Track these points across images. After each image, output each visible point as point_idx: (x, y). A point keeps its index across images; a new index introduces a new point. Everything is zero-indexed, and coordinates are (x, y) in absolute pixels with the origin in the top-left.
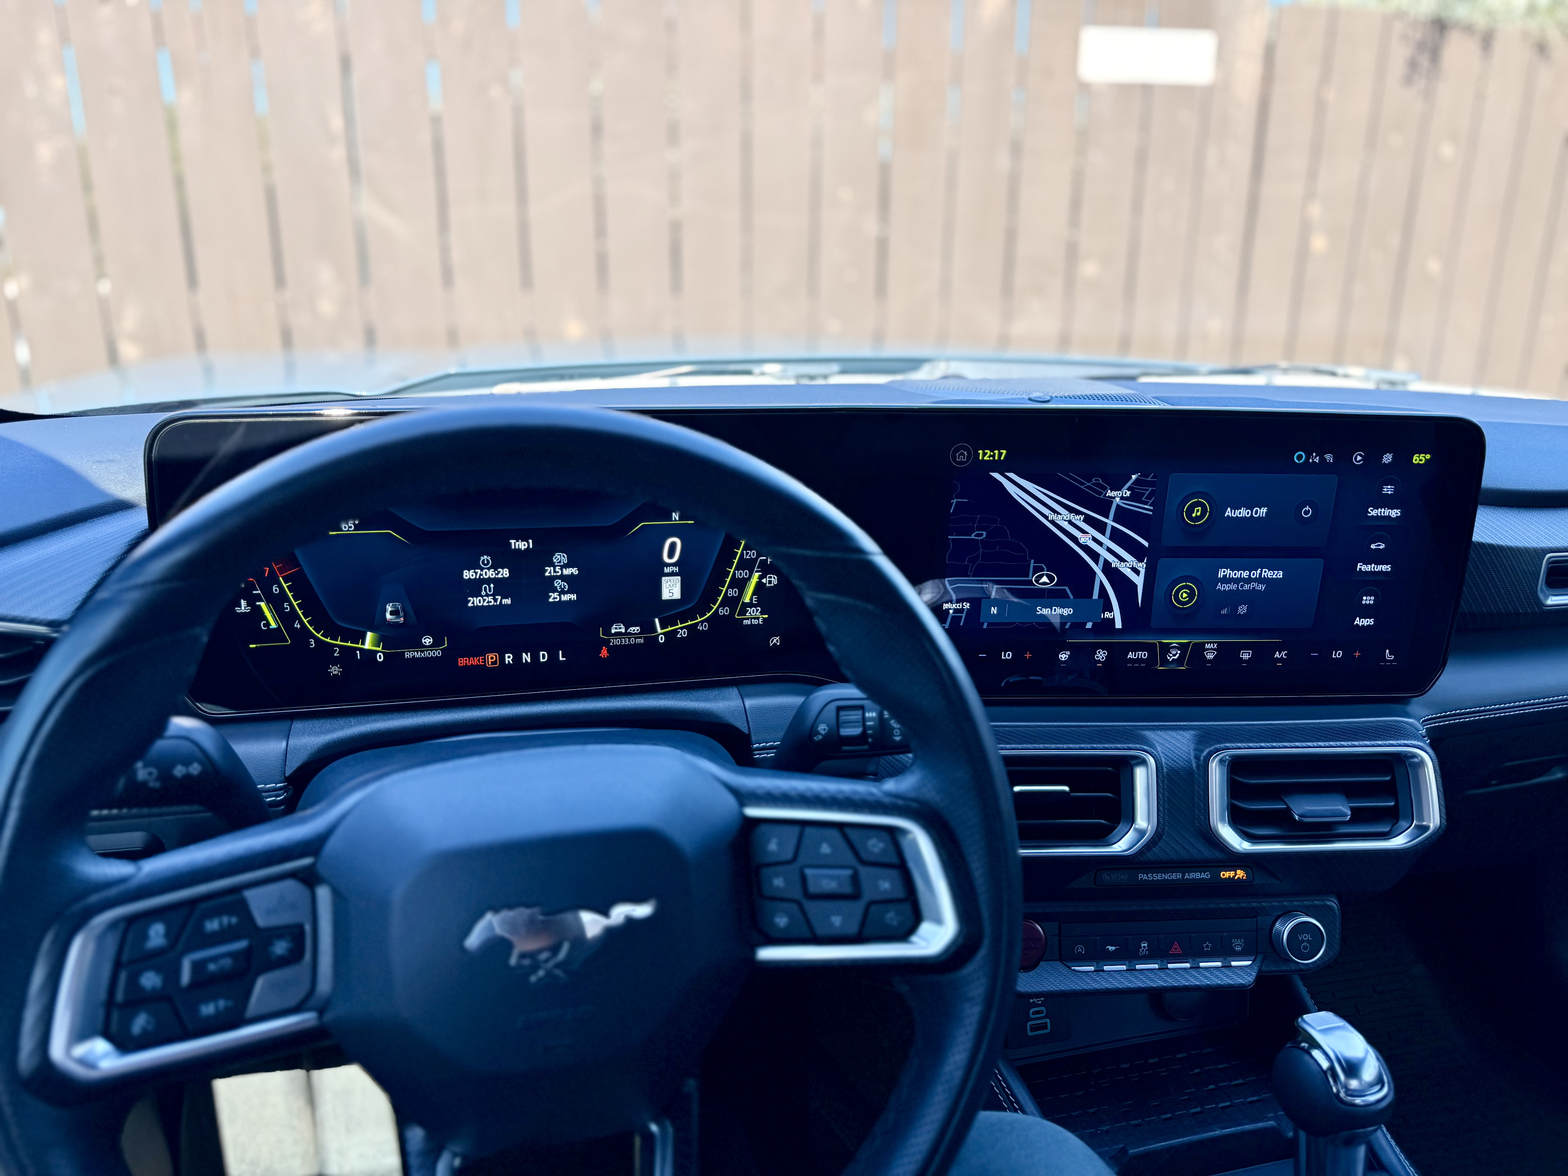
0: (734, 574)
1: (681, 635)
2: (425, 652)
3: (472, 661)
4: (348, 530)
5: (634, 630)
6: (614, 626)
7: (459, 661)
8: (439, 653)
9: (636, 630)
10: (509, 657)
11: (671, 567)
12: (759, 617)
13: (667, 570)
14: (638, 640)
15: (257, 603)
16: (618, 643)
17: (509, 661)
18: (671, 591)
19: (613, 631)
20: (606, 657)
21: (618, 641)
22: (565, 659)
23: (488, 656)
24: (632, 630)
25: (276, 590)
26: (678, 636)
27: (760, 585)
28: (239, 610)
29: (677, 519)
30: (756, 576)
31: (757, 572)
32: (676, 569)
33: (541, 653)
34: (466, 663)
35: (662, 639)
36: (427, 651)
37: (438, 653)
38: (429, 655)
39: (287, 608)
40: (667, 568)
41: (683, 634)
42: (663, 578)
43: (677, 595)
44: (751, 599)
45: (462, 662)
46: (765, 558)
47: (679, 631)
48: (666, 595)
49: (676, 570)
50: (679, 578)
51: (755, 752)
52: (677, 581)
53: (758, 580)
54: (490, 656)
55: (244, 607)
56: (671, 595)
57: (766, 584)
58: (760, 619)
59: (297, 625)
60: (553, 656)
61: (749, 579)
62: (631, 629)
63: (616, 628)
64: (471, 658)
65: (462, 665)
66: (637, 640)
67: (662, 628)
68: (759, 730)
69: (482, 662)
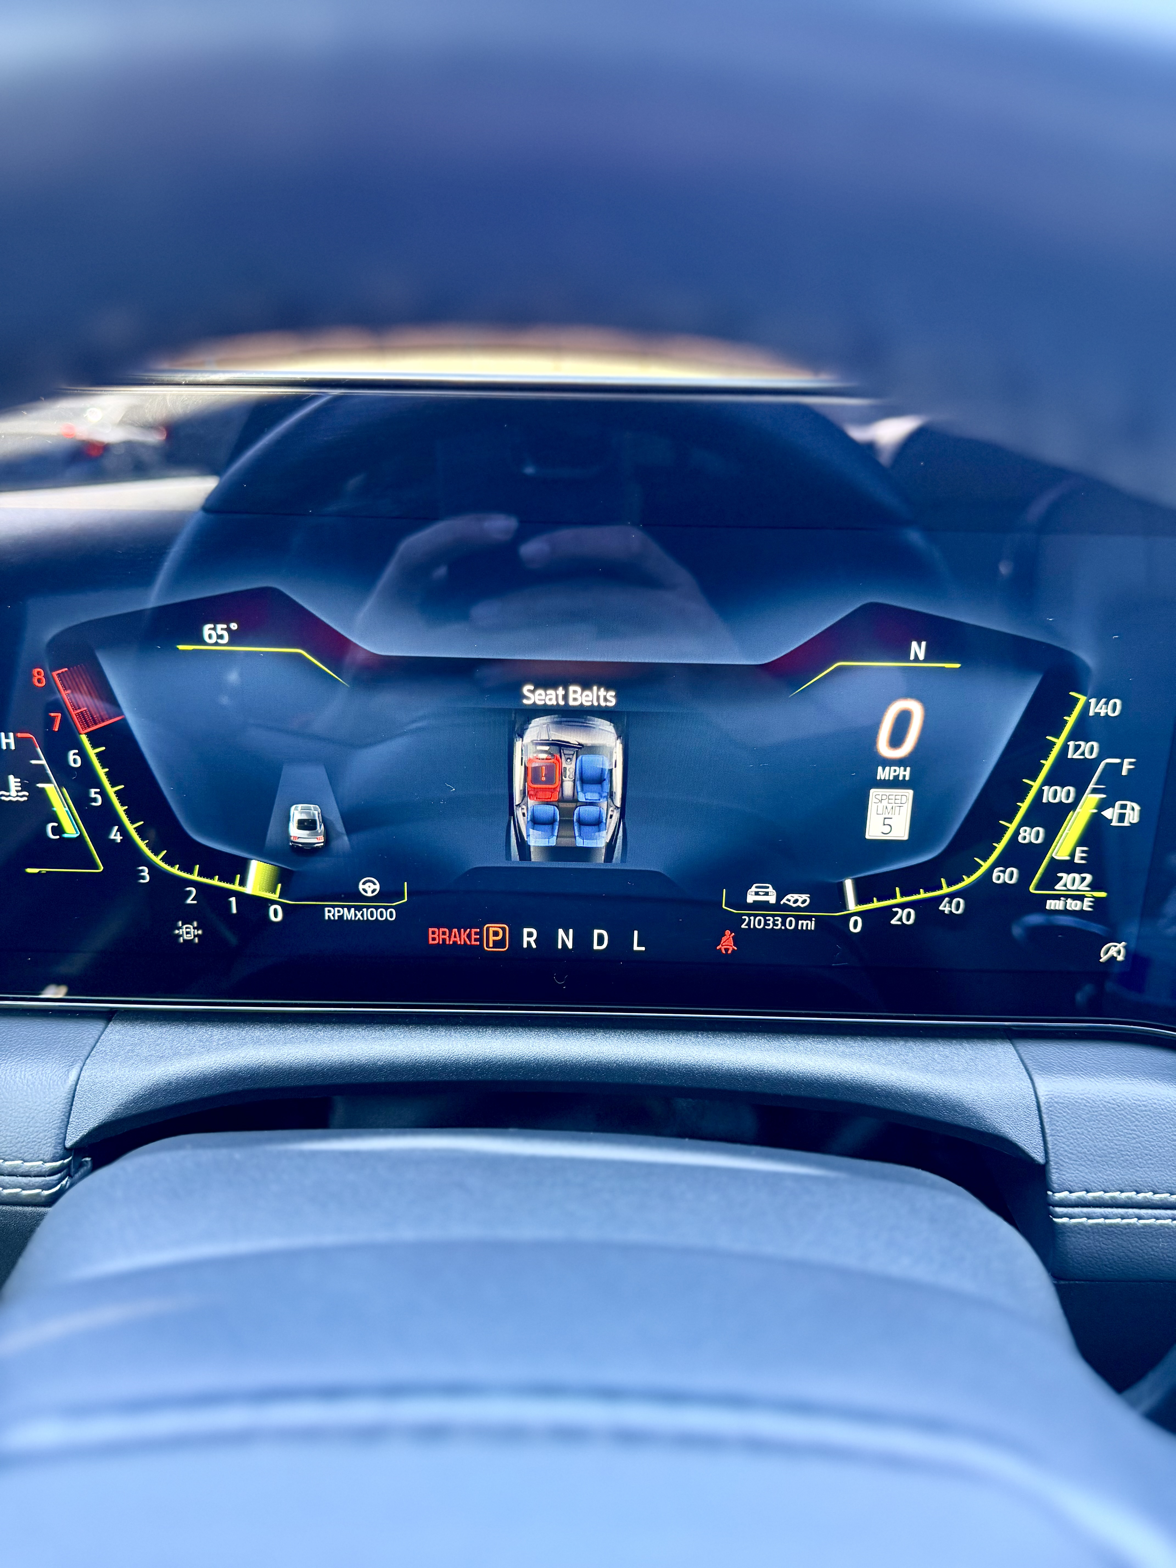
0: (1040, 793)
1: (900, 919)
2: (365, 910)
3: (455, 937)
4: (216, 644)
5: (796, 901)
6: (753, 889)
7: (430, 933)
8: (391, 915)
9: (800, 900)
10: (530, 935)
11: (893, 768)
12: (1084, 896)
13: (883, 774)
14: (804, 924)
15: (40, 785)
16: (759, 925)
17: (529, 943)
18: (887, 821)
19: (751, 898)
20: (729, 952)
21: (760, 921)
22: (643, 949)
23: (488, 929)
24: (792, 900)
25: (75, 761)
26: (893, 922)
27: (1097, 823)
28: (7, 796)
29: (921, 657)
30: (1090, 802)
31: (1095, 791)
32: (905, 773)
33: (596, 932)
34: (444, 940)
35: (856, 926)
36: (368, 907)
37: (388, 914)
38: (372, 916)
39: (95, 800)
40: (884, 770)
41: (905, 917)
42: (873, 792)
43: (900, 831)
44: (1073, 855)
45: (436, 936)
46: (1118, 761)
47: (897, 912)
48: (874, 830)
49: (904, 776)
50: (910, 793)
51: (1058, 1210)
52: (904, 799)
53: (1096, 811)
54: (491, 930)
55: (14, 791)
56: (887, 829)
57: (1111, 821)
58: (1086, 899)
59: (115, 836)
60: (620, 940)
61: (1073, 806)
62: (789, 897)
63: (757, 894)
64: (455, 930)
65: (436, 942)
66: (800, 922)
67: (860, 901)
68: (1069, 1158)
69: (476, 940)
